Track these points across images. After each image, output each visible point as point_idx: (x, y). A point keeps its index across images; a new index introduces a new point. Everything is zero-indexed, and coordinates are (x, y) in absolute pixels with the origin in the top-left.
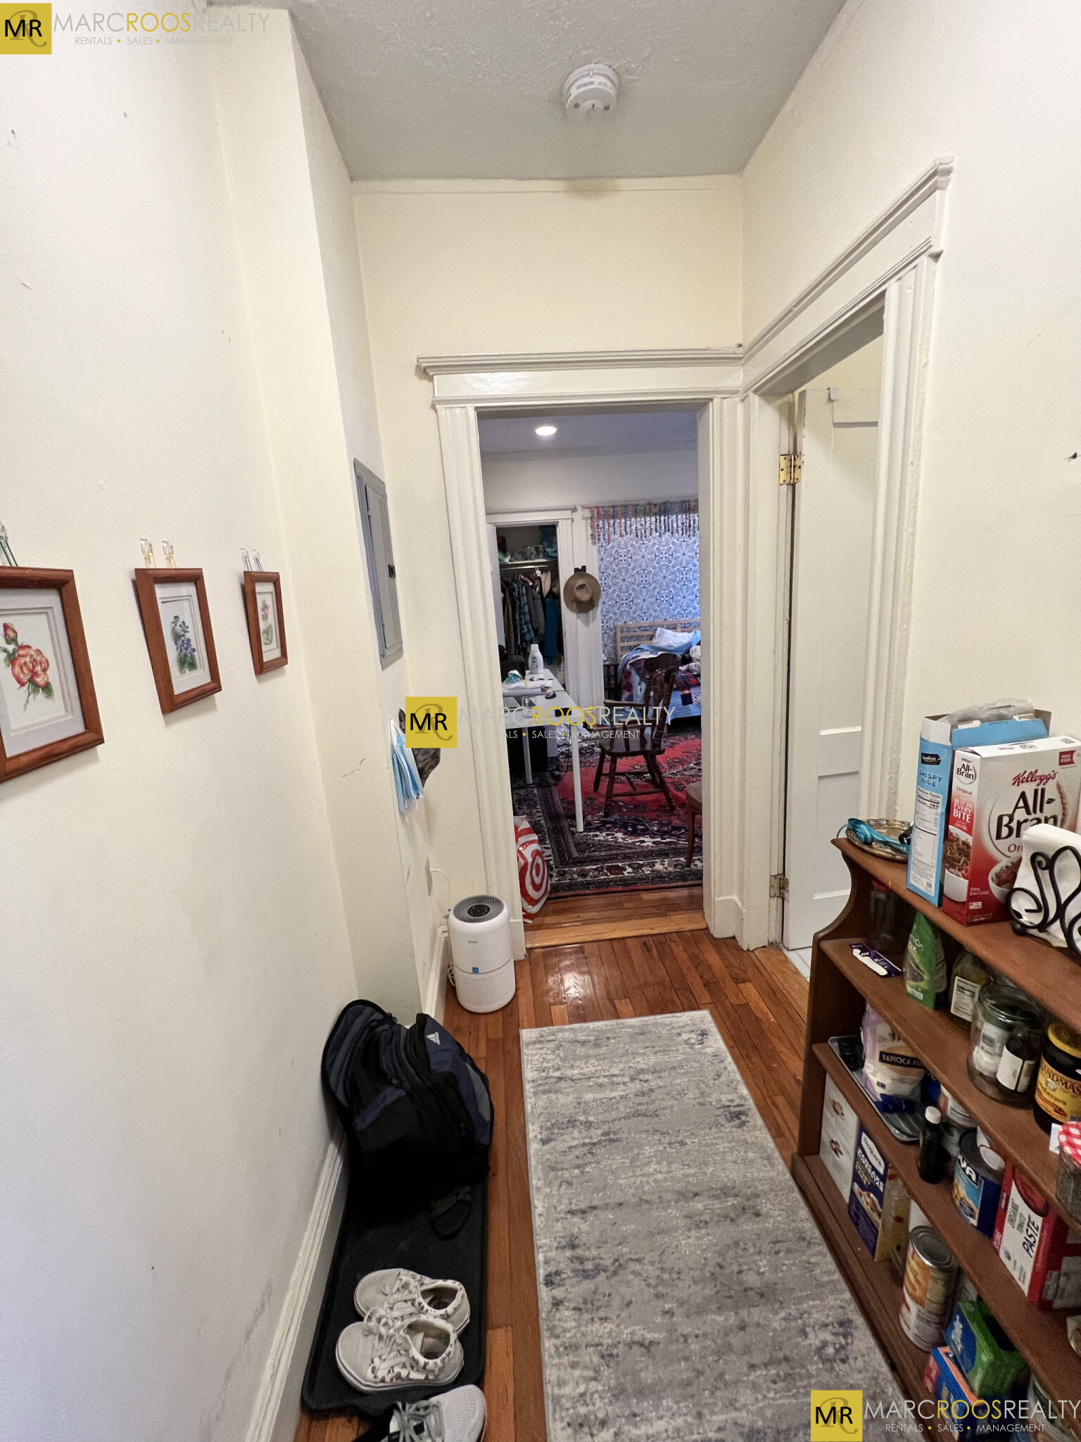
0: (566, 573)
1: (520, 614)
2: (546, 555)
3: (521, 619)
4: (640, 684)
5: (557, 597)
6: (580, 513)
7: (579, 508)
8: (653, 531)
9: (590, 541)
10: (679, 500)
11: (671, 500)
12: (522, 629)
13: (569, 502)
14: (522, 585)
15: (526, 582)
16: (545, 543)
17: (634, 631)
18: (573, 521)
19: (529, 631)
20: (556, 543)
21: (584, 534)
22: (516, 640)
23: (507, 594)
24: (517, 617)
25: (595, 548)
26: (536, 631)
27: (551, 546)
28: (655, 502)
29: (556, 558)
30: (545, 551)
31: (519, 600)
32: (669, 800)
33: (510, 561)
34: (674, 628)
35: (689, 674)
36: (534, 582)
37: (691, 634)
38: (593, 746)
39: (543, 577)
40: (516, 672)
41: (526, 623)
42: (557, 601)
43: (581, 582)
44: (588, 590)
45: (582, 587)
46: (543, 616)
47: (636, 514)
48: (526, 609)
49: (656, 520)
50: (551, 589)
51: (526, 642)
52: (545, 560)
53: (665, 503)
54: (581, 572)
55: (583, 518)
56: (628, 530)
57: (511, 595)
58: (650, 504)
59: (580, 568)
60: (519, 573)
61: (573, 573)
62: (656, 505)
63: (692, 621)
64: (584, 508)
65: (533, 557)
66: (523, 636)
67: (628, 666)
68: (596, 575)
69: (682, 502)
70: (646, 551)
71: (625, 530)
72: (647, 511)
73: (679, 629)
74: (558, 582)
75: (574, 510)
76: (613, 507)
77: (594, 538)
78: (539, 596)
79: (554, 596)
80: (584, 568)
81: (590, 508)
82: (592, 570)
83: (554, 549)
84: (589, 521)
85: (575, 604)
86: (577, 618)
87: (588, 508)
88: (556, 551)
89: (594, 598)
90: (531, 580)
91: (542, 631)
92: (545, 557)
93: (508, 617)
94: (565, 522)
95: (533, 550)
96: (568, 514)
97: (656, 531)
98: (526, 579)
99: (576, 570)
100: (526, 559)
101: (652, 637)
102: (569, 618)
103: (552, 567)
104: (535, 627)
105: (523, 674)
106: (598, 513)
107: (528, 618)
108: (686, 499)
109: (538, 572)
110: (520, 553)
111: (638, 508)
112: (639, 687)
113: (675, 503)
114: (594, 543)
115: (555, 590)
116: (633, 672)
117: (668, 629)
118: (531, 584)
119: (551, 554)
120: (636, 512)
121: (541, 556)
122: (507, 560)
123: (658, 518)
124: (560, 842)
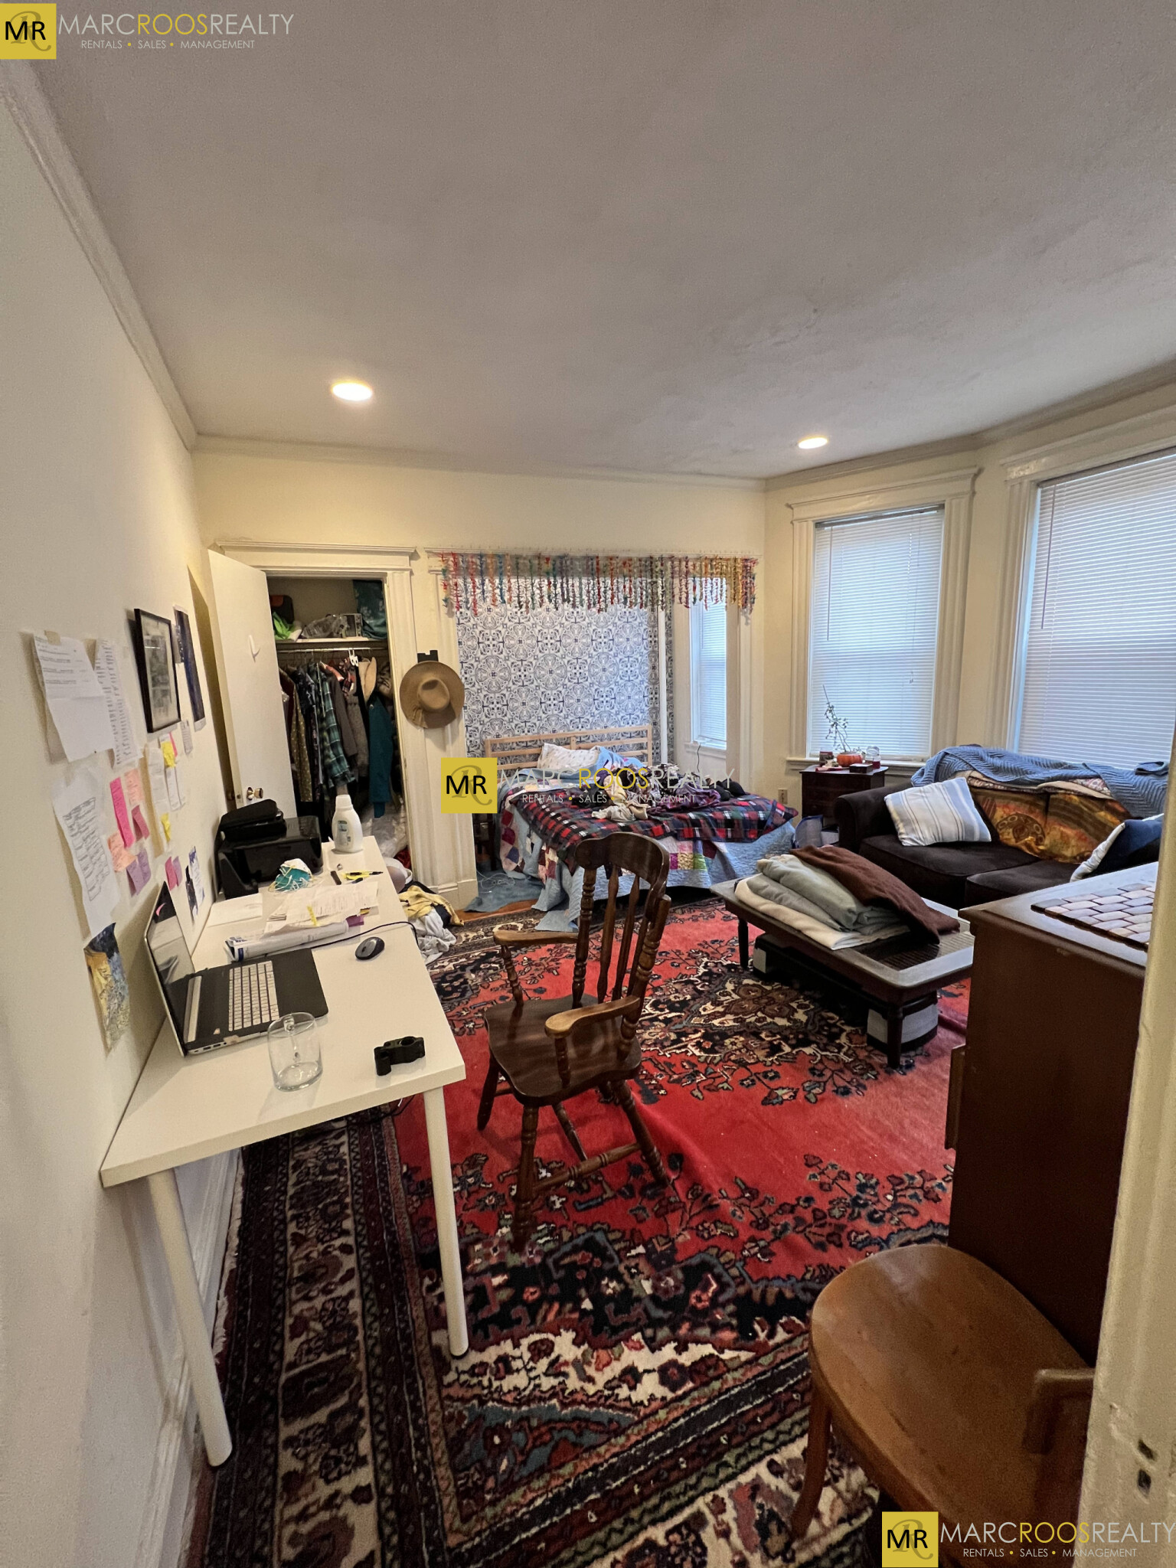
0: (402, 661)
1: (321, 730)
2: (366, 629)
3: (323, 740)
4: (529, 836)
5: (389, 700)
6: (424, 563)
7: (423, 554)
8: (546, 599)
9: (444, 610)
10: (582, 554)
11: (571, 554)
12: (325, 757)
13: (408, 542)
14: (323, 680)
15: (332, 674)
16: (364, 610)
17: (512, 749)
18: (412, 573)
19: (339, 760)
20: (384, 611)
21: (432, 598)
22: (315, 776)
23: (295, 693)
24: (315, 735)
25: (453, 621)
26: (352, 760)
27: (375, 616)
28: (546, 554)
29: (385, 635)
30: (365, 623)
31: (319, 704)
32: (644, 1146)
33: (300, 637)
34: (565, 743)
35: (612, 826)
36: (345, 675)
37: (592, 752)
38: (463, 968)
39: (362, 667)
40: (298, 864)
41: (333, 746)
42: (389, 708)
43: (429, 677)
44: (444, 694)
45: (431, 685)
46: (363, 732)
47: (517, 572)
48: (333, 721)
49: (550, 583)
50: (377, 687)
51: (334, 779)
52: (366, 639)
53: (562, 557)
54: (428, 660)
55: (430, 571)
56: (506, 598)
57: (303, 698)
58: (539, 557)
59: (428, 653)
60: (318, 660)
61: (415, 662)
62: (548, 559)
63: (590, 733)
64: (431, 553)
65: (343, 632)
66: (327, 769)
67: (508, 805)
68: (456, 667)
69: (589, 558)
70: (523, 633)
71: (502, 596)
72: (536, 567)
73: (573, 744)
74: (390, 676)
75: (413, 556)
76: (481, 556)
77: (450, 605)
78: (356, 699)
79: (382, 699)
80: (434, 654)
81: (442, 555)
82: (449, 657)
83: (381, 621)
84: (441, 577)
85: (421, 715)
86: (426, 736)
87: (437, 554)
88: (385, 624)
89: (454, 705)
90: (341, 672)
91: (363, 759)
92: (364, 633)
93: (299, 735)
94: (397, 574)
95: (342, 619)
96: (403, 561)
97: (550, 601)
98: (332, 669)
99: (421, 657)
100: (331, 636)
101: (536, 757)
102: (411, 736)
103: (379, 650)
104: (350, 753)
105: (315, 865)
106: (456, 564)
107: (335, 736)
108: (591, 554)
109: (354, 659)
110: (319, 624)
111: (521, 561)
112: (528, 841)
113: (577, 559)
114: (450, 614)
115: (384, 689)
116: (516, 813)
117: (559, 745)
118: (340, 678)
119: (376, 629)
120: (518, 568)
121: (358, 631)
122: (294, 636)
123: (552, 580)
124: (402, 1431)
